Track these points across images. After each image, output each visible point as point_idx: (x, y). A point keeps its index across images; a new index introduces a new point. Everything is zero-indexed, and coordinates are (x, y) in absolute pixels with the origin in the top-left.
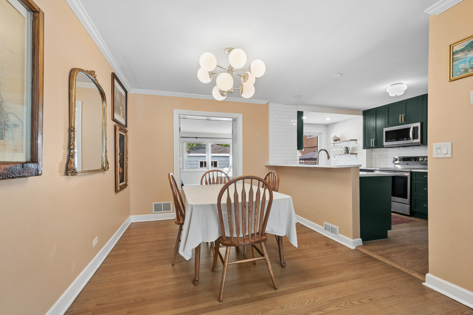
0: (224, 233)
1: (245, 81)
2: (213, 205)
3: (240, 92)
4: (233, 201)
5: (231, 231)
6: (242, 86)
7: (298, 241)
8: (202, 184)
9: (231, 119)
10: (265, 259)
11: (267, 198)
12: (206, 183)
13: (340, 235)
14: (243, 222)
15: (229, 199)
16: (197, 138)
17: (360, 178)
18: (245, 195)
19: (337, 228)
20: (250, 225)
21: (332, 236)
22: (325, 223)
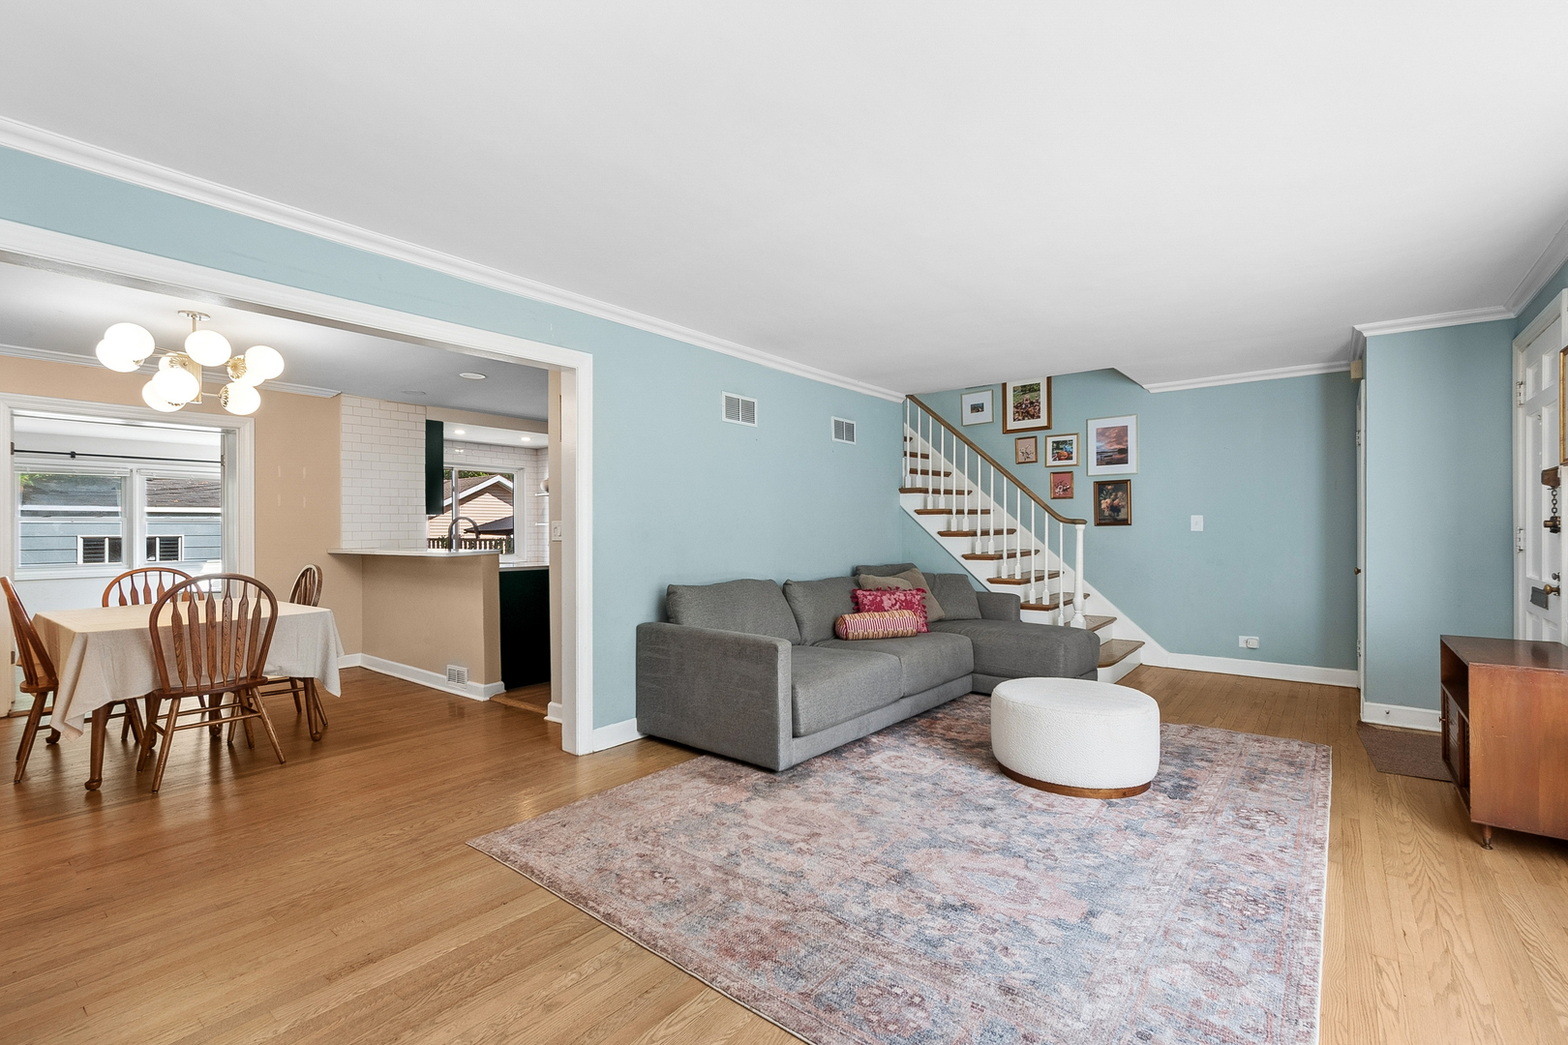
0: (165, 679)
1: (238, 377)
2: (139, 632)
3: (222, 402)
4: (185, 621)
5: (182, 673)
6: (226, 391)
7: (343, 685)
8: (105, 603)
9: (219, 430)
10: (260, 717)
11: (266, 613)
12: (122, 602)
13: (469, 683)
14: (210, 654)
15: (176, 617)
16: (73, 455)
17: (500, 573)
18: (214, 607)
19: (464, 669)
20: (226, 659)
21: (457, 689)
22: (449, 666)
